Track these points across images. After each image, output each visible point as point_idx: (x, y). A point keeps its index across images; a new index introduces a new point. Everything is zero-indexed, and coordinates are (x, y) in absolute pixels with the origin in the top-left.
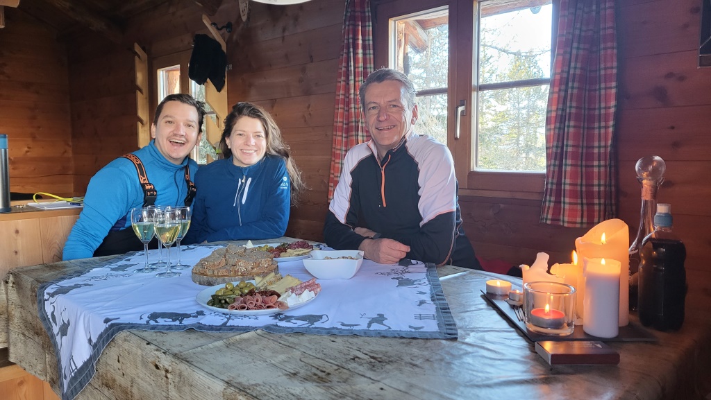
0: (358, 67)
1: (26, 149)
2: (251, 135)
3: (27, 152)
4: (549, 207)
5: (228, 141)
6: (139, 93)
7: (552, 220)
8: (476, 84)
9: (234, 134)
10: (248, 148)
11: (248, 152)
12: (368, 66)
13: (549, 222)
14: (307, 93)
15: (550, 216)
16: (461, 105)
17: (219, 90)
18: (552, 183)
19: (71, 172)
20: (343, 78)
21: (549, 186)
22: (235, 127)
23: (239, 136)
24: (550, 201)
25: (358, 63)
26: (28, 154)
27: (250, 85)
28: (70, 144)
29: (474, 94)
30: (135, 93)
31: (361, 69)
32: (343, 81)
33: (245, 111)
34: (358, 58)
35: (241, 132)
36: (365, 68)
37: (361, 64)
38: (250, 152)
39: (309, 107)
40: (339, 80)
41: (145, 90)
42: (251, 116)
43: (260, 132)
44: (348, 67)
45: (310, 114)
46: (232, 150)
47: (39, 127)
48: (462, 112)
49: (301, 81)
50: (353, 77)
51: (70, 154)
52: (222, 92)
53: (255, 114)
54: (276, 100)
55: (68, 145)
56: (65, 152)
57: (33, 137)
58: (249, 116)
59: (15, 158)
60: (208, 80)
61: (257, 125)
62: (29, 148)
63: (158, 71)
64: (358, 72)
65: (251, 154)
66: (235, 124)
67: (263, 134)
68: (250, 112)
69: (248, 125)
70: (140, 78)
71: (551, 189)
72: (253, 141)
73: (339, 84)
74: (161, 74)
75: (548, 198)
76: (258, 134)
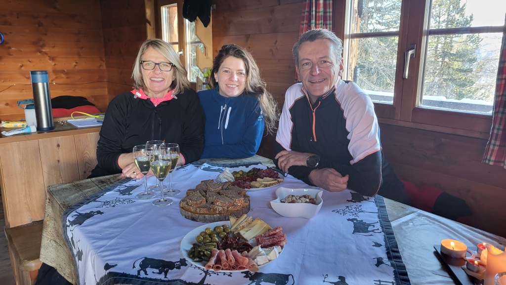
0: (319, 12)
1: (75, 64)
2: (235, 73)
3: (75, 66)
4: (493, 150)
5: (216, 76)
6: (148, 25)
7: (495, 161)
8: (427, 29)
9: (221, 70)
10: (232, 83)
11: (231, 86)
12: (328, 10)
13: (491, 163)
14: (275, 31)
15: (493, 158)
16: (411, 49)
17: (206, 26)
18: (498, 129)
19: (105, 80)
20: (305, 22)
21: (495, 131)
22: (223, 65)
23: (225, 73)
24: (494, 145)
25: (319, 8)
26: (76, 67)
27: (229, 23)
28: (104, 59)
29: (424, 39)
30: (145, 25)
31: (321, 14)
32: (306, 24)
33: (231, 52)
34: (319, 4)
35: (227, 70)
36: (325, 12)
37: (321, 9)
38: (233, 86)
39: (276, 43)
40: (302, 22)
41: (152, 22)
42: (236, 57)
43: (242, 70)
44: (310, 11)
45: (277, 48)
46: (219, 83)
47: (83, 48)
48: (412, 55)
49: (270, 20)
50: (314, 20)
51: (104, 67)
52: (208, 27)
53: (239, 54)
54: (249, 35)
55: (102, 60)
56: (101, 66)
57: (79, 55)
58: (234, 56)
59: (67, 70)
60: (198, 18)
61: (241, 64)
62: (76, 63)
63: (162, 8)
64: (319, 16)
65: (233, 88)
66: (222, 62)
67: (244, 72)
68: (235, 53)
69: (233, 64)
70: (149, 13)
71: (497, 135)
72: (236, 78)
73: (302, 26)
74: (164, 10)
75: (493, 142)
76: (241, 72)
